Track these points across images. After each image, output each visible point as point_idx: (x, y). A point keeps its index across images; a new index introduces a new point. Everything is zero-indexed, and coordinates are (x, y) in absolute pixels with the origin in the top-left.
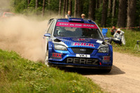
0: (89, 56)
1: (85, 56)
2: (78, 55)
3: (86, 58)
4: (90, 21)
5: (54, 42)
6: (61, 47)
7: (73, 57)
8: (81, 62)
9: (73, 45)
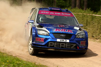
0: (68, 41)
1: (65, 41)
2: (58, 40)
3: (66, 43)
4: (67, 11)
5: (37, 28)
6: (44, 32)
7: (54, 42)
8: (61, 46)
9: (55, 31)
